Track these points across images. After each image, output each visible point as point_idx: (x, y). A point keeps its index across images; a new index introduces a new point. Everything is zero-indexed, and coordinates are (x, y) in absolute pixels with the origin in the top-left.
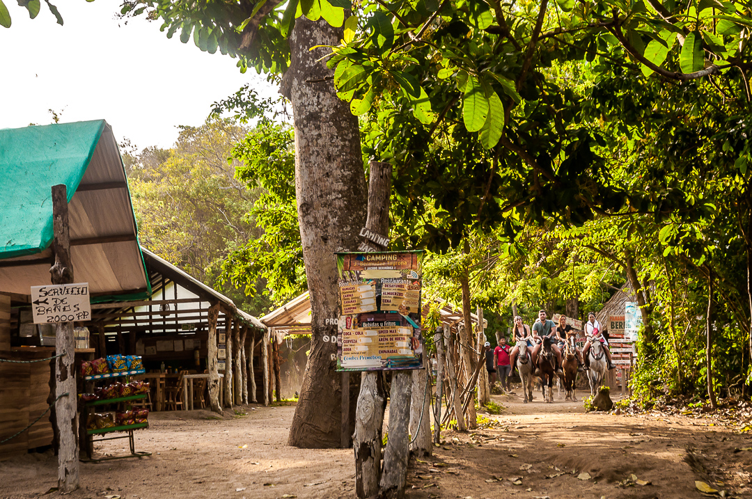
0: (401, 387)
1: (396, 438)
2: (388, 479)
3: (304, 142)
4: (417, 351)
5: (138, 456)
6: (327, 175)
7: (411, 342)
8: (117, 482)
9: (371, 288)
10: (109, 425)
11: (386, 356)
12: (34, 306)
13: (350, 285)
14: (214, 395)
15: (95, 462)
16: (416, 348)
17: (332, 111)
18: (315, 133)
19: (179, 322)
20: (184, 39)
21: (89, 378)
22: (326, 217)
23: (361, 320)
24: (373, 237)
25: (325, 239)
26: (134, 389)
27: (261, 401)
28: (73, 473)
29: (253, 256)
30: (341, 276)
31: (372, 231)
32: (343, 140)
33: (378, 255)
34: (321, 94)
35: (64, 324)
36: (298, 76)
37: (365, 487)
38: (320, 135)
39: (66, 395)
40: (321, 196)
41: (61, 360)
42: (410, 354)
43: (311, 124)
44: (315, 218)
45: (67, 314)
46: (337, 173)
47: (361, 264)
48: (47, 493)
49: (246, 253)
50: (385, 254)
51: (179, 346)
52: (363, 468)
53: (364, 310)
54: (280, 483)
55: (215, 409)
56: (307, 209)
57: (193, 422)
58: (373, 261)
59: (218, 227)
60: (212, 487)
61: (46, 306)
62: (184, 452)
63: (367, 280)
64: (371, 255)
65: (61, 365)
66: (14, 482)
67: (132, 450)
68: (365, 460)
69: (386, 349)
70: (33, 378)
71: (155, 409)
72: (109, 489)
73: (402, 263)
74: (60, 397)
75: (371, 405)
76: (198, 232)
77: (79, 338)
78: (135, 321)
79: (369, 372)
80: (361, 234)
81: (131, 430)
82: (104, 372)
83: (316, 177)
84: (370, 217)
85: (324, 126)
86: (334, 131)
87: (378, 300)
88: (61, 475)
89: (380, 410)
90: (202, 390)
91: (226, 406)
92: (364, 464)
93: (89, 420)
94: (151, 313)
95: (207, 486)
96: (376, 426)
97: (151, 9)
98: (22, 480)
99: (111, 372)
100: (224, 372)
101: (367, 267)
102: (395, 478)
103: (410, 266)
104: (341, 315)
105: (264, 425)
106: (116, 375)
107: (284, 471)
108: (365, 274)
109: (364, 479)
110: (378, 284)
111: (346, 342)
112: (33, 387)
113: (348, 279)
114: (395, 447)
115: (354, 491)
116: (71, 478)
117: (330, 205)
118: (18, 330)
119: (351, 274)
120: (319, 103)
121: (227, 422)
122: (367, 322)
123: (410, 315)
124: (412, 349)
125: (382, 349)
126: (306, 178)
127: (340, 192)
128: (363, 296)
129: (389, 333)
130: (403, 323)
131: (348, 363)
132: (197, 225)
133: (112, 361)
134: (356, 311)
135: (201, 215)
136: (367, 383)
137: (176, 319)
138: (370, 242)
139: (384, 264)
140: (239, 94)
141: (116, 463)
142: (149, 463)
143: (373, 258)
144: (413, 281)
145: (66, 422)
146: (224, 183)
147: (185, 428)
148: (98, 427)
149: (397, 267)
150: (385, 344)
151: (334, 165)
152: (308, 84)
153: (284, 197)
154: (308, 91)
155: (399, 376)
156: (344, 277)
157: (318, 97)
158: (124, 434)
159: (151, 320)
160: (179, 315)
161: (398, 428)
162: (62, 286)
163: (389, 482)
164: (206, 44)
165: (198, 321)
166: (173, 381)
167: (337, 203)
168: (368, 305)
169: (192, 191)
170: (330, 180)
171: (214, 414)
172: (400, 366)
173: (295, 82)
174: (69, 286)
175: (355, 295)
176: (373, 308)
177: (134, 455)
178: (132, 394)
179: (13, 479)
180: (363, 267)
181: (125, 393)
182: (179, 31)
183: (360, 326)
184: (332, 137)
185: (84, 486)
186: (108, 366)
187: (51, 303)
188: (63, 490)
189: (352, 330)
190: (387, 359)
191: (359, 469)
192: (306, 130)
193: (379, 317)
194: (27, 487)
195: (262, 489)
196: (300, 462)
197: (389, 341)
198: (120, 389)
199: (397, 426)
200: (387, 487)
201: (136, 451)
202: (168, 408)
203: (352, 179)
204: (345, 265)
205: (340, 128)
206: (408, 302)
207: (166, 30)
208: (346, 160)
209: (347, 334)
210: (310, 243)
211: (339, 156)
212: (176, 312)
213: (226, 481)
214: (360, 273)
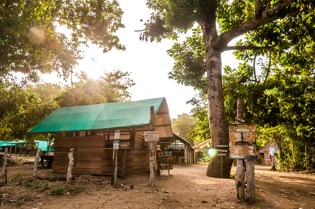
0: (251, 165)
1: (251, 181)
2: (249, 195)
3: (211, 103)
4: (256, 154)
5: (171, 176)
6: (216, 111)
7: (254, 151)
8: (165, 184)
9: (240, 134)
10: (164, 168)
11: (245, 155)
12: (145, 137)
13: (233, 133)
14: (186, 162)
15: (160, 177)
16: (255, 153)
17: (217, 96)
18: (213, 101)
19: (178, 147)
20: (182, 84)
21: (159, 156)
22: (216, 121)
23: (237, 143)
24: (240, 120)
25: (216, 126)
26: (170, 160)
27: (193, 163)
28: (153, 182)
29: (195, 132)
30: (230, 130)
31: (239, 118)
32: (220, 102)
33: (241, 125)
34: (215, 92)
35: (152, 142)
36: (209, 88)
37: (240, 196)
38: (215, 101)
39: (152, 161)
40: (215, 116)
41: (151, 151)
42: (254, 155)
43: (212, 99)
44: (213, 121)
45: (153, 139)
46: (219, 110)
47: (236, 127)
48: (147, 186)
49: (194, 131)
50: (244, 124)
51: (178, 152)
52: (239, 190)
53: (237, 141)
54: (210, 190)
55: (186, 164)
56: (211, 119)
57: (182, 167)
58: (240, 127)
59: (185, 131)
60: (191, 189)
61: (148, 137)
62: (181, 176)
63: (238, 132)
64: (239, 125)
65: (151, 152)
66: (140, 181)
67: (169, 174)
68: (240, 187)
69: (245, 153)
70: (147, 155)
71: (174, 163)
72: (163, 187)
73: (249, 127)
74: (151, 161)
75: (241, 170)
76: (181, 132)
77: (158, 147)
78: (170, 146)
79: (240, 159)
80: (236, 119)
81: (169, 170)
82: (163, 155)
83: (214, 111)
84: (238, 114)
85: (216, 99)
86: (218, 100)
87: (242, 138)
88: (150, 182)
89: (244, 172)
90: (183, 160)
91: (188, 164)
92: (239, 188)
93: (159, 166)
94: (173, 145)
95: (189, 189)
96: (243, 176)
97: (175, 77)
98: (142, 181)
99: (165, 155)
100: (187, 157)
101: (238, 128)
102: (251, 194)
103: (252, 128)
104: (230, 142)
105: (197, 169)
106: (166, 156)
107: (210, 185)
108: (237, 130)
109: (239, 193)
110: (242, 133)
111: (232, 150)
112: (147, 158)
113: (232, 131)
114: (251, 184)
115: (236, 196)
116: (153, 183)
117: (217, 118)
118: (144, 144)
119: (233, 130)
120: (214, 94)
121: (189, 167)
122: (239, 144)
123: (253, 143)
124: (254, 153)
125: (244, 153)
126: (211, 111)
127: (220, 115)
128: (237, 136)
129: (246, 148)
130: (250, 145)
131: (232, 156)
132: (181, 131)
133: (165, 152)
134: (235, 141)
135: (182, 130)
136: (239, 163)
137: (178, 146)
138: (239, 121)
139: (243, 127)
140: (192, 99)
141: (165, 178)
142: (173, 178)
143: (240, 126)
144: (253, 132)
145: (152, 168)
146: (186, 124)
147: (180, 168)
148: (161, 168)
149: (248, 128)
150: (245, 151)
151: (218, 108)
152: (212, 90)
153: (202, 120)
154: (212, 91)
155: (250, 161)
156: (231, 131)
157: (214, 92)
158: (167, 170)
159: (173, 146)
160: (178, 145)
161: (251, 178)
162: (152, 132)
163: (249, 196)
164: (187, 84)
165: (181, 147)
166: (177, 158)
167: (219, 117)
168: (239, 139)
169: (180, 125)
170: (217, 112)
171: (185, 165)
172: (250, 158)
173: (208, 89)
174: (154, 132)
175: (234, 136)
176: (241, 140)
177: (169, 175)
178: (169, 161)
179: (140, 180)
180: (237, 128)
181: (168, 160)
182: (181, 82)
183: (236, 145)
184: (218, 102)
185: (156, 185)
186: (164, 154)
187: (149, 136)
188: (151, 186)
189: (234, 147)
190: (246, 156)
191: (238, 190)
192: (211, 100)
193: (243, 143)
194: (143, 183)
195: (205, 191)
196: (213, 182)
197: (246, 150)
198: (166, 160)
199: (251, 177)
200: (249, 197)
201: (170, 174)
202: (176, 163)
203: (222, 112)
204: (231, 128)
205: (219, 100)
206: (252, 139)
207: (178, 82)
208: (221, 107)
209: (232, 148)
210: (212, 127)
211: (219, 106)
212: (177, 145)
213: (194, 187)
214: (236, 130)
